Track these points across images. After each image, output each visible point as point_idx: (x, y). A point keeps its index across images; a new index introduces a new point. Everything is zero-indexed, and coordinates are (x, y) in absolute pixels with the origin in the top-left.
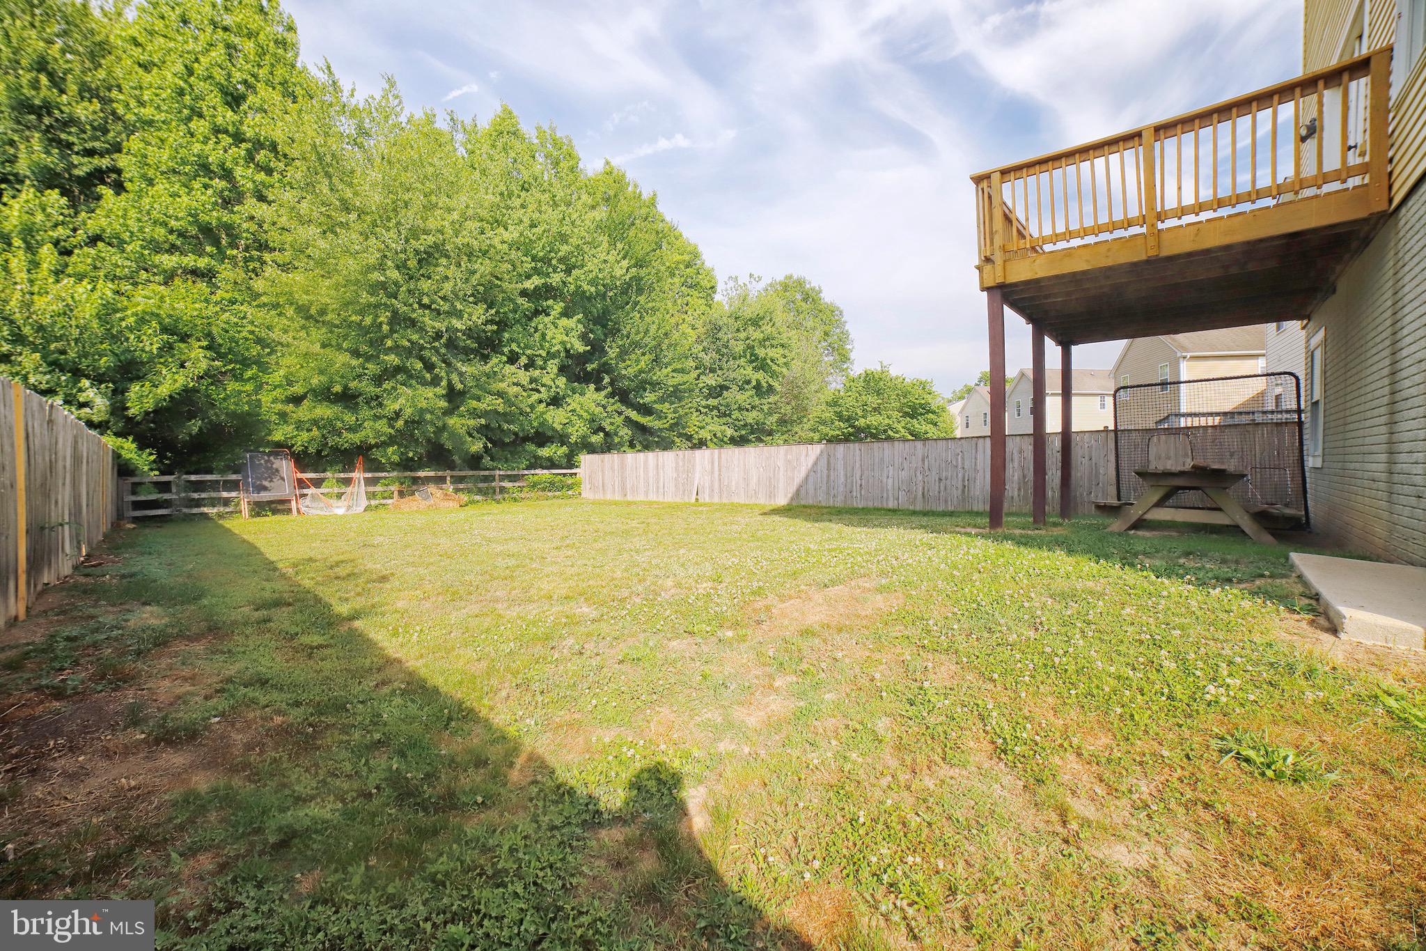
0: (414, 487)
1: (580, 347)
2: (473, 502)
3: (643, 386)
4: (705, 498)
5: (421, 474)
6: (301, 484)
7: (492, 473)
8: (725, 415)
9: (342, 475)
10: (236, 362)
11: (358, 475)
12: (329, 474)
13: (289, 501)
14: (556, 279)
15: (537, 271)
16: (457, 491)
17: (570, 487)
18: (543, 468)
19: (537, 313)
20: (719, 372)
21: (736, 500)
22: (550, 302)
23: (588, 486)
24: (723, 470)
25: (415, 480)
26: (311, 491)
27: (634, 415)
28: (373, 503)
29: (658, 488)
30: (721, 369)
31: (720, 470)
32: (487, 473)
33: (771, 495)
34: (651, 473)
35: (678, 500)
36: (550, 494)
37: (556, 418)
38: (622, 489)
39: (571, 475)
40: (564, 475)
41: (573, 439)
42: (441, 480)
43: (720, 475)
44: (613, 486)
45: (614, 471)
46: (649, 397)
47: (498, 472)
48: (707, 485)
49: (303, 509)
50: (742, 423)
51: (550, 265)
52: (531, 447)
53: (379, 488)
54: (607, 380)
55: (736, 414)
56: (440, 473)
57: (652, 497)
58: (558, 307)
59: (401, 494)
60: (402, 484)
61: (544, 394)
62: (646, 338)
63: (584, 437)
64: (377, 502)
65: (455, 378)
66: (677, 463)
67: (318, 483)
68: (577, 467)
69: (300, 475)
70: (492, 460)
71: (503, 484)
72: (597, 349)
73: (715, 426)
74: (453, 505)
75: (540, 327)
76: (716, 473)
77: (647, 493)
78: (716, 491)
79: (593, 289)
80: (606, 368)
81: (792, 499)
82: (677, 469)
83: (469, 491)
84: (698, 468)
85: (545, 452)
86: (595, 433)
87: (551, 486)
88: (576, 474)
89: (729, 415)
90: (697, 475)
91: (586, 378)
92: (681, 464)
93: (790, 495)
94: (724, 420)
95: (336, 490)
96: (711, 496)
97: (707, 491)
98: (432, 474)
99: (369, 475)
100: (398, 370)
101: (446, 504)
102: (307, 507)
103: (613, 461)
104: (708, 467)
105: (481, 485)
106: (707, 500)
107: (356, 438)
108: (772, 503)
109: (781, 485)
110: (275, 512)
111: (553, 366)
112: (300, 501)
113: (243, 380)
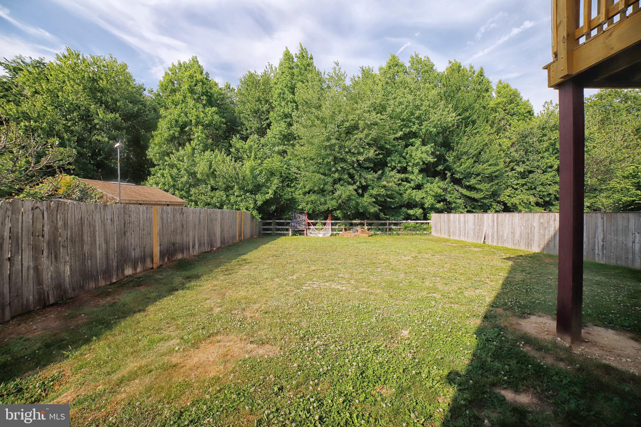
0: (351, 227)
1: (431, 159)
2: (375, 234)
3: (469, 175)
4: (489, 242)
5: (354, 221)
6: (309, 224)
7: (385, 222)
8: (531, 189)
9: (323, 221)
10: (289, 181)
11: (329, 221)
12: (318, 221)
13: (304, 231)
14: (414, 128)
15: (405, 126)
16: (369, 230)
17: (425, 229)
18: (411, 220)
19: (407, 146)
20: (528, 163)
21: (506, 245)
22: (413, 140)
23: (434, 230)
24: (499, 226)
25: (351, 224)
26: (312, 227)
27: (465, 192)
28: (335, 233)
29: (465, 233)
30: (528, 160)
31: (497, 226)
32: (383, 222)
33: (529, 245)
34: (462, 225)
35: (475, 241)
36: (414, 232)
37: (417, 195)
38: (449, 232)
39: (426, 223)
40: (422, 223)
41: (426, 206)
42: (362, 224)
43: (497, 229)
44: (445, 230)
45: (445, 223)
46: (473, 181)
47: (388, 222)
48: (490, 234)
49: (308, 234)
50: (545, 193)
51: (410, 122)
52: (404, 209)
53: (337, 227)
54: (449, 174)
55: (540, 188)
56: (362, 221)
57: (462, 238)
58: (418, 142)
59: (346, 230)
60: (346, 225)
61: (412, 184)
62: (471, 150)
63: (432, 205)
64: (336, 232)
65: (363, 181)
66: (475, 220)
67: (314, 224)
68: (429, 219)
69: (309, 221)
70: (385, 215)
71: (390, 227)
72: (441, 159)
73: (523, 196)
74: (366, 235)
75: (409, 152)
76: (496, 227)
77: (460, 236)
78: (495, 238)
79: (435, 130)
80: (448, 168)
81: (543, 249)
82: (474, 224)
83: (375, 230)
84: (486, 223)
85: (411, 212)
86: (439, 202)
87: (415, 228)
88: (429, 223)
89: (535, 188)
90: (485, 228)
91: (435, 174)
92: (476, 221)
93: (542, 246)
94: (532, 192)
95: (321, 227)
96: (492, 241)
97: (490, 238)
98: (359, 221)
99: (333, 222)
100: (340, 180)
101: (363, 235)
102: (311, 233)
103: (445, 217)
104: (491, 224)
105: (380, 227)
106: (490, 244)
107: (326, 207)
108: (530, 250)
109: (536, 238)
110: (300, 234)
111: (416, 171)
112: (308, 231)
113: (290, 187)
